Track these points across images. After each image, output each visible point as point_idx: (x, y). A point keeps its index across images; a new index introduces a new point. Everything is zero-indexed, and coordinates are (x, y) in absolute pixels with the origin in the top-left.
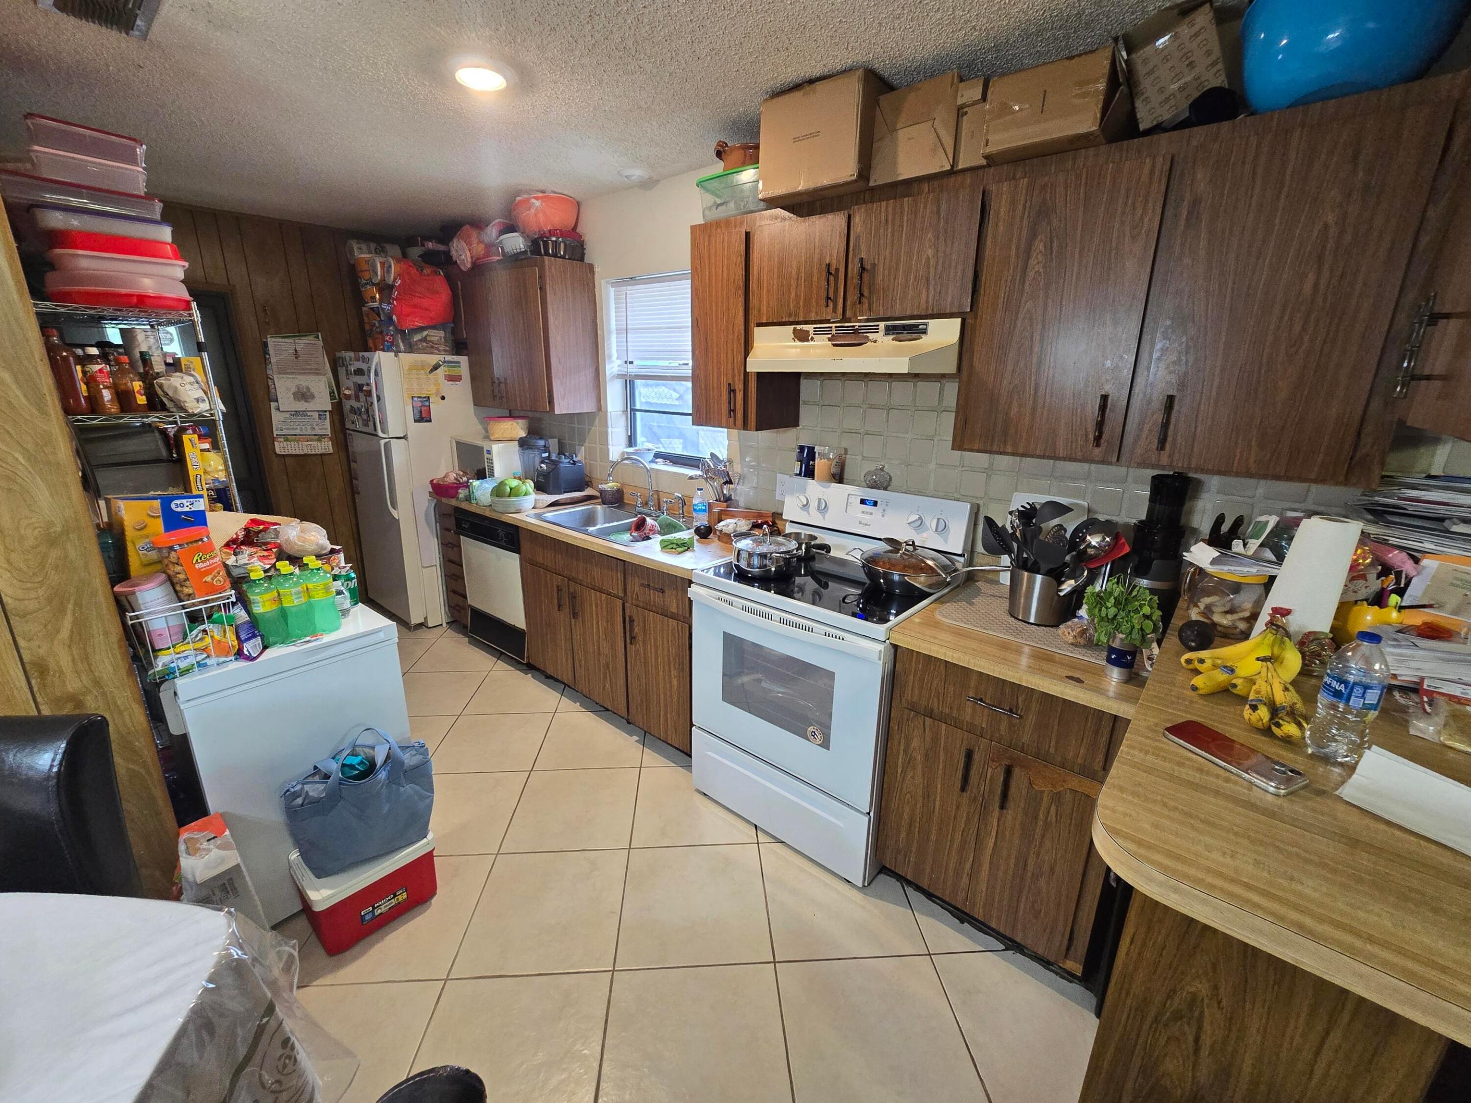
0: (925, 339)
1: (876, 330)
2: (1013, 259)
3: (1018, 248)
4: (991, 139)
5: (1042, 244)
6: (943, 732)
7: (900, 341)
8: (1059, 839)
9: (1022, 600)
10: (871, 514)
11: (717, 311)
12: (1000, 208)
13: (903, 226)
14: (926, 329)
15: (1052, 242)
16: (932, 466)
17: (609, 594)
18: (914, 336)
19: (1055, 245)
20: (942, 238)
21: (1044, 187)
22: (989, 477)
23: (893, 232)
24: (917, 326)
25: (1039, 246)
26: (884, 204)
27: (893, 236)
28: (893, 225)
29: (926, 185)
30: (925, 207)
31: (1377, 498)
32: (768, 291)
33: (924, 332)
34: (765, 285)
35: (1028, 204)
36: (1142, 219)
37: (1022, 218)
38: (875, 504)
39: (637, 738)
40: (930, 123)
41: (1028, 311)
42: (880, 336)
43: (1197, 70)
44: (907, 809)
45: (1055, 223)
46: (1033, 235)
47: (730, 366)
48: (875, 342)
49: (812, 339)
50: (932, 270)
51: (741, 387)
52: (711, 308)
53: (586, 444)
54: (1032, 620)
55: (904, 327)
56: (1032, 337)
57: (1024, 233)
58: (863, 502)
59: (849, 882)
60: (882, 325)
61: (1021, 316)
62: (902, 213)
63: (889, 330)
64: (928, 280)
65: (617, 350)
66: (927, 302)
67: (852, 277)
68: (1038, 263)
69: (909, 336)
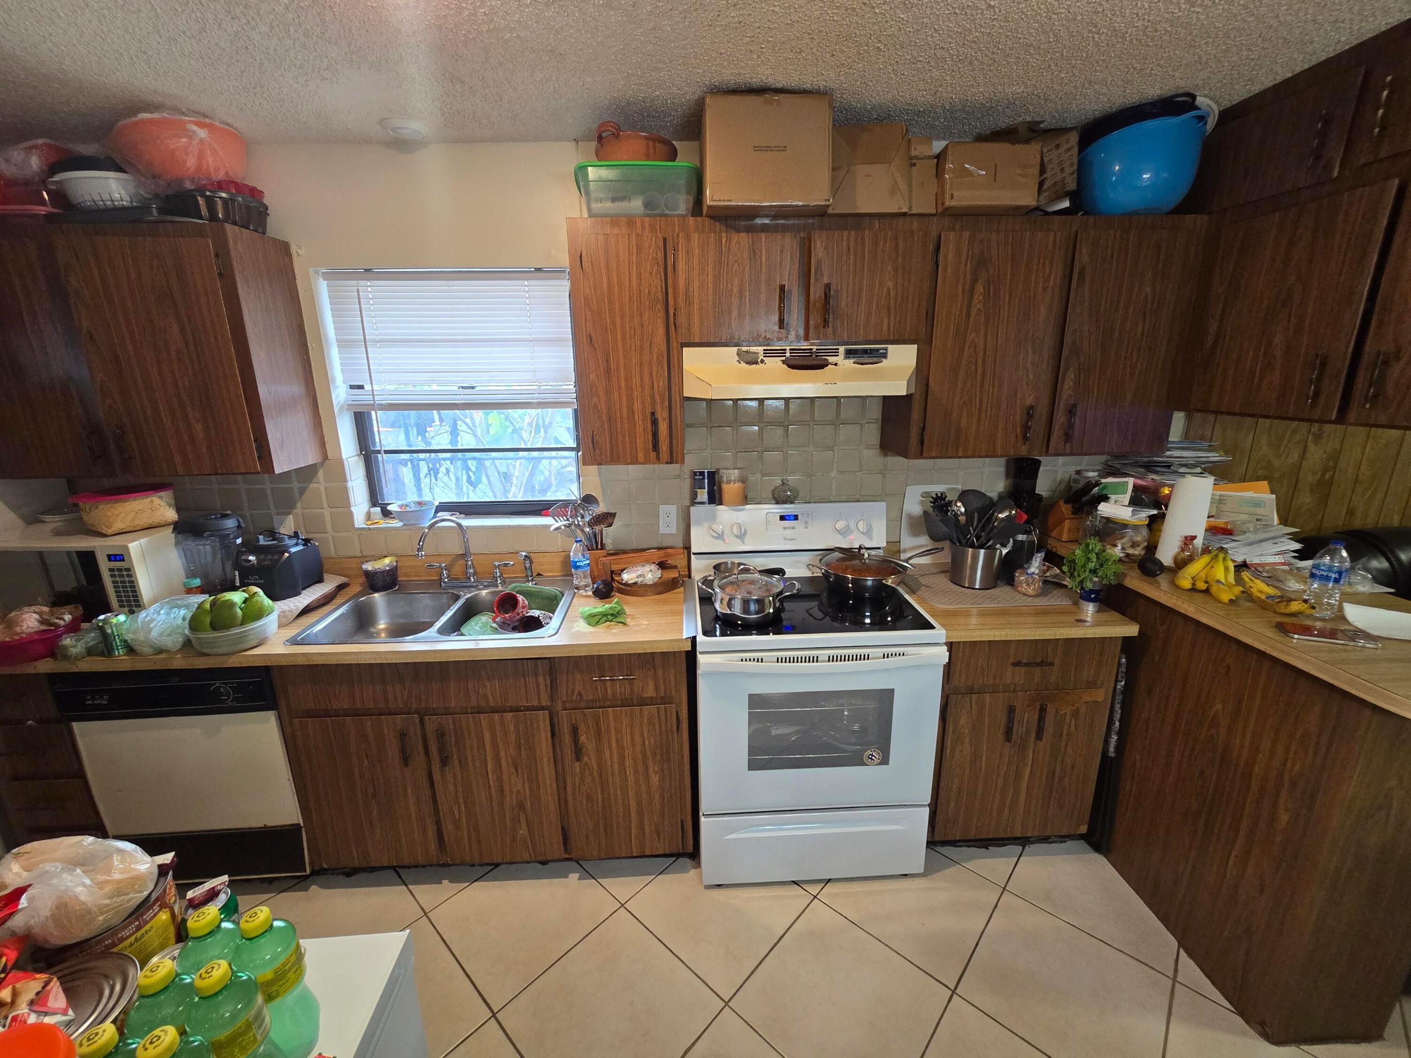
0: (885, 363)
1: (836, 353)
2: (960, 298)
3: (963, 289)
4: (955, 194)
5: (982, 288)
6: (988, 701)
7: (862, 364)
8: (1077, 743)
9: (968, 572)
10: (794, 528)
11: (623, 327)
12: (948, 253)
13: (864, 256)
14: (886, 353)
15: (989, 286)
16: (833, 474)
17: (515, 710)
18: (875, 360)
19: (992, 288)
20: (900, 272)
21: (982, 241)
22: (885, 477)
23: (855, 261)
24: (878, 350)
25: (980, 288)
26: (846, 233)
27: (855, 264)
28: (855, 256)
29: (877, 221)
30: (885, 243)
31: (1155, 459)
32: (701, 308)
33: (885, 356)
34: (696, 300)
35: (970, 254)
36: (1049, 277)
37: (966, 265)
38: (796, 518)
39: (577, 875)
40: (888, 165)
41: (973, 340)
42: (840, 359)
43: (1064, 175)
44: (956, 781)
45: (991, 271)
46: (974, 282)
47: (647, 392)
48: (836, 364)
49: (762, 361)
50: (892, 301)
51: (665, 415)
52: (613, 323)
53: (298, 510)
54: (977, 587)
55: (865, 351)
56: (976, 362)
57: (968, 276)
58: (783, 518)
59: (906, 875)
60: (842, 349)
61: (967, 345)
62: (863, 244)
63: (849, 353)
64: (889, 308)
65: (342, 371)
66: (889, 329)
67: (815, 301)
68: (979, 302)
69: (870, 360)
